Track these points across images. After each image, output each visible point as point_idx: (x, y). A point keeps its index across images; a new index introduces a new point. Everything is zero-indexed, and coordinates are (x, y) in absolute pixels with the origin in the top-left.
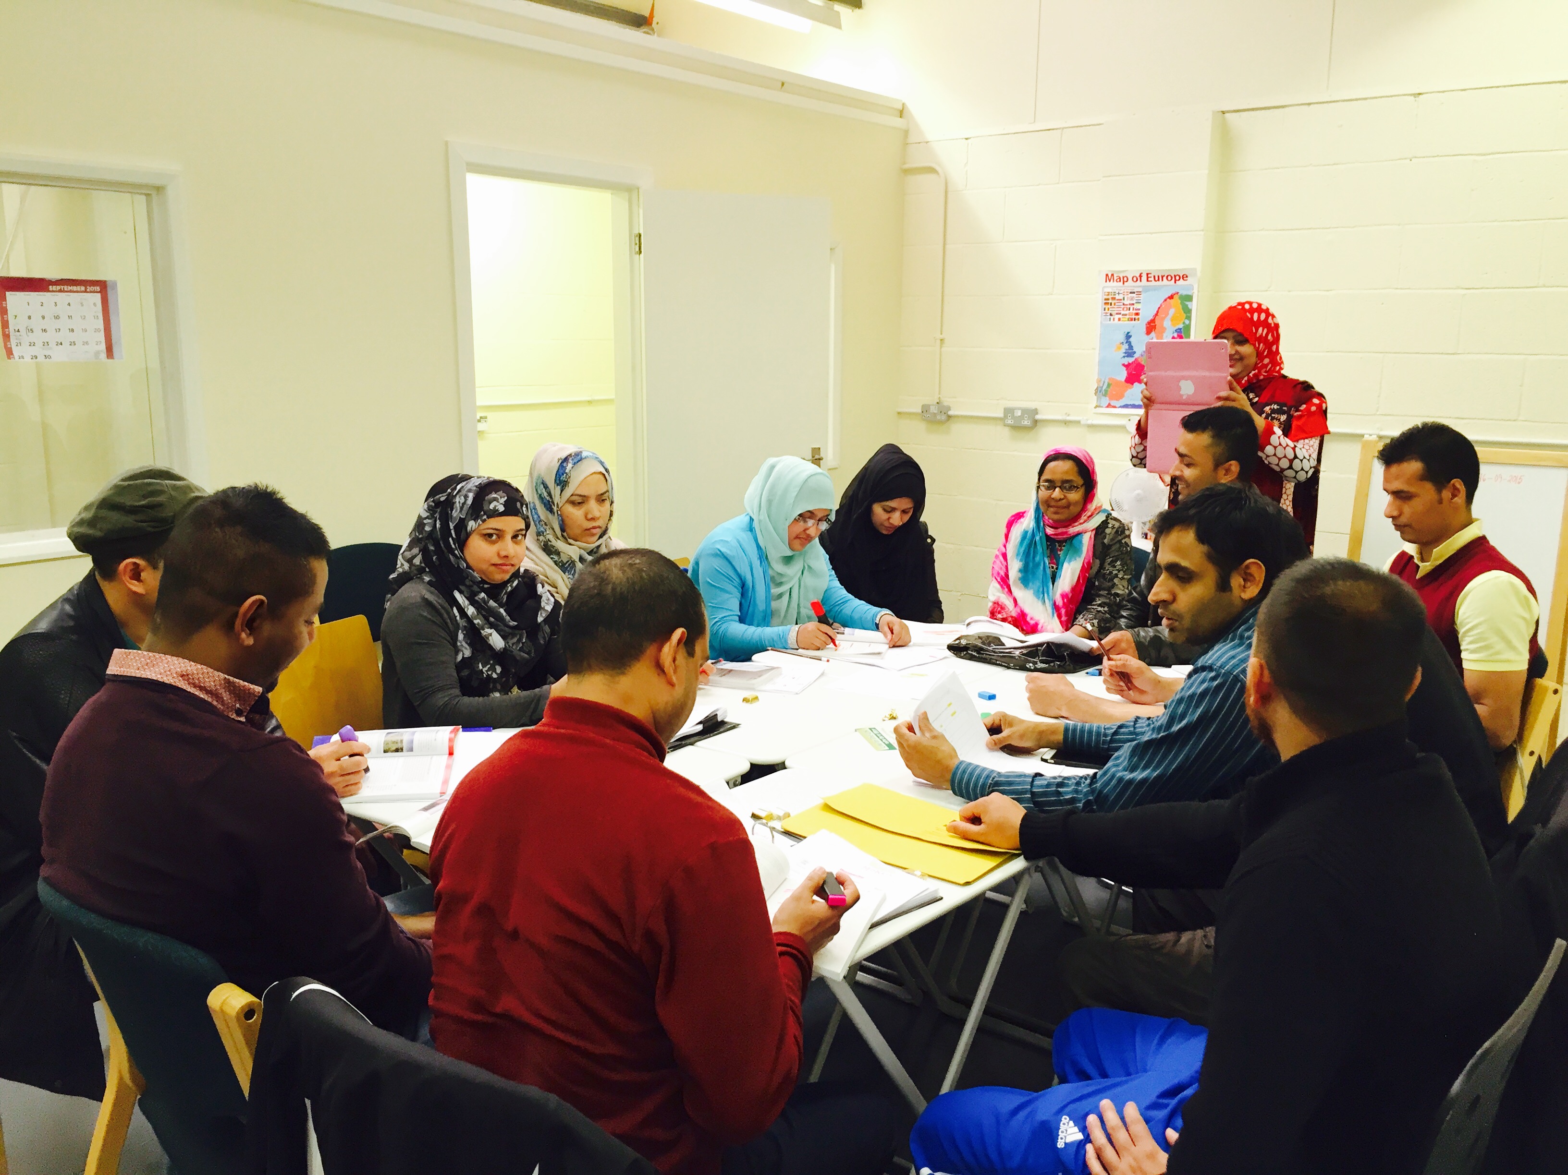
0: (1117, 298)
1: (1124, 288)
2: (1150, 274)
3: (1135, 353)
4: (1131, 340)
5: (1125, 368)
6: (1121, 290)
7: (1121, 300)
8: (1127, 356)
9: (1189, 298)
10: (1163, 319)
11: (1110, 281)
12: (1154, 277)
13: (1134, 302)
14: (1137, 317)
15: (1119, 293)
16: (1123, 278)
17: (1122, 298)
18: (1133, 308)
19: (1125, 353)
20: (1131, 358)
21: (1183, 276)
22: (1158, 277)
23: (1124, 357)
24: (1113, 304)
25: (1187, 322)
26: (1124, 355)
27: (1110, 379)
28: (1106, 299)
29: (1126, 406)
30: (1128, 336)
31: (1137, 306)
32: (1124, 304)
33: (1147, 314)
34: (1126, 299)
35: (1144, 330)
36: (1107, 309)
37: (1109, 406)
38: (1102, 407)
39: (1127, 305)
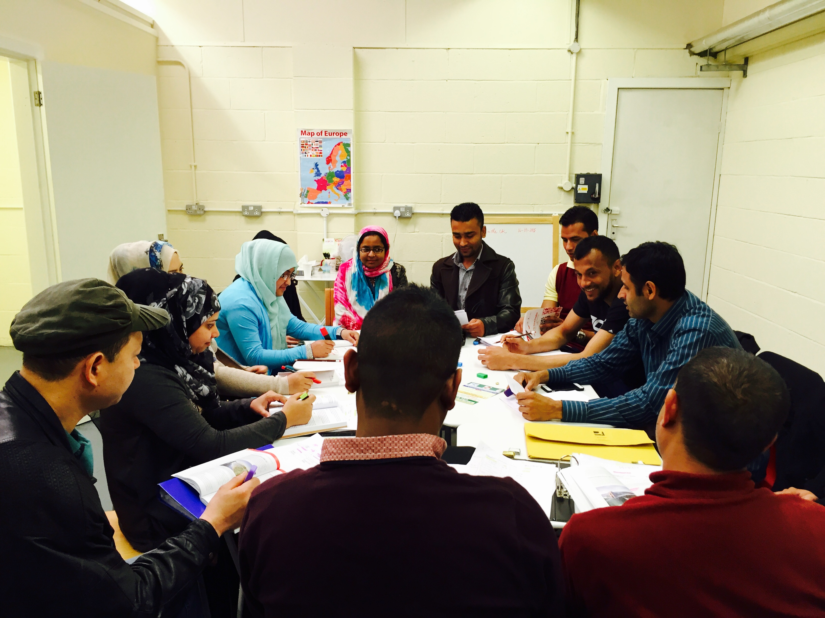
0: (308, 144)
1: (311, 139)
2: (327, 131)
3: (321, 174)
4: (318, 167)
5: (316, 183)
6: (310, 140)
7: (311, 145)
8: (317, 176)
9: (349, 145)
10: (336, 156)
11: (304, 135)
12: (329, 133)
13: (318, 146)
14: (321, 155)
15: (309, 142)
16: (311, 133)
17: (311, 144)
18: (318, 150)
19: (316, 174)
20: (319, 177)
21: (345, 133)
22: (331, 133)
23: (315, 176)
24: (306, 147)
25: (348, 158)
26: (315, 175)
27: (308, 188)
28: (302, 145)
29: (318, 203)
30: (316, 165)
31: (320, 149)
32: (312, 147)
33: (326, 152)
34: (313, 144)
35: (325, 161)
36: (303, 150)
37: (309, 203)
38: (305, 203)
39: (314, 148)
